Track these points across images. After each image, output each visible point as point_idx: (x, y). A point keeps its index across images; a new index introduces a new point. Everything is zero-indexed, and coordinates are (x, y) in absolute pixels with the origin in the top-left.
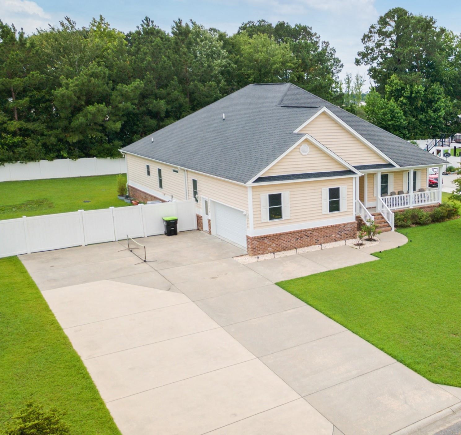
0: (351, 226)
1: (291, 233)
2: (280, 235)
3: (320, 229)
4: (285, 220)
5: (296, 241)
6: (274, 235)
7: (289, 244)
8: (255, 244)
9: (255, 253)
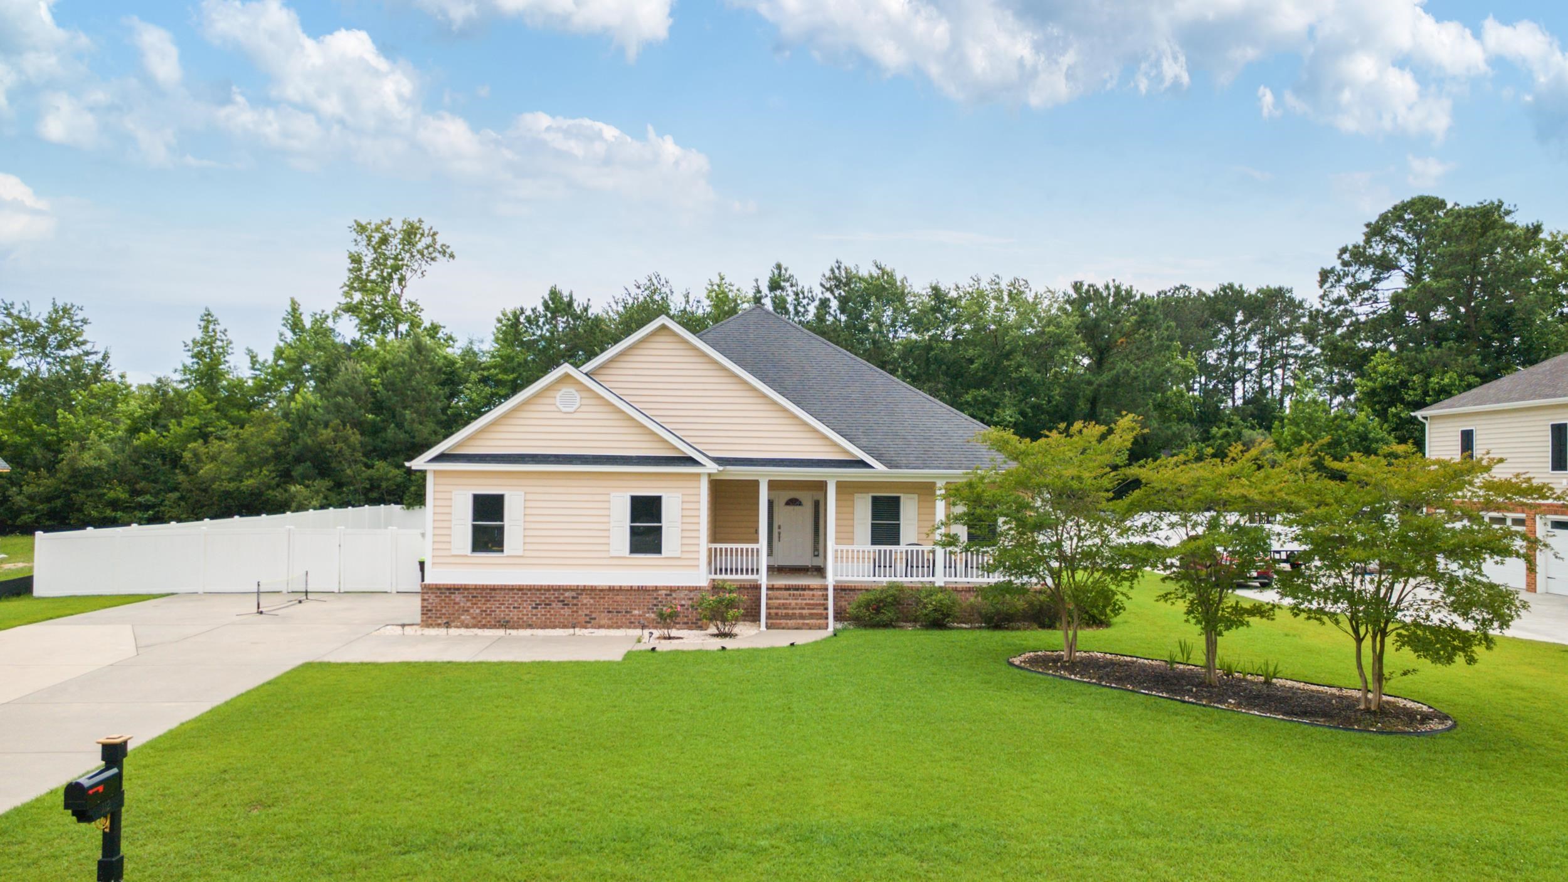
0: (692, 595)
1: (520, 589)
2: (494, 589)
3: (601, 590)
4: (508, 556)
5: (534, 611)
6: (476, 588)
7: (514, 615)
8: (431, 601)
9: (430, 621)
